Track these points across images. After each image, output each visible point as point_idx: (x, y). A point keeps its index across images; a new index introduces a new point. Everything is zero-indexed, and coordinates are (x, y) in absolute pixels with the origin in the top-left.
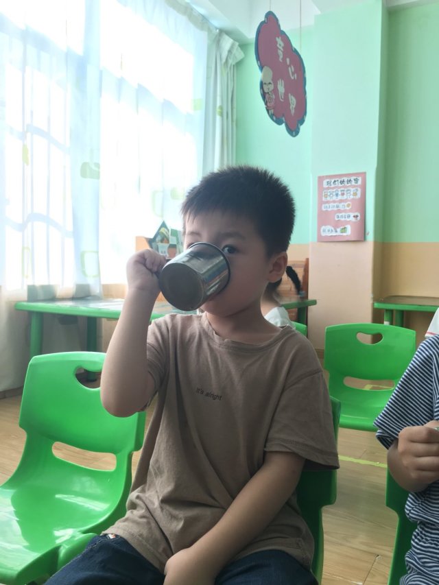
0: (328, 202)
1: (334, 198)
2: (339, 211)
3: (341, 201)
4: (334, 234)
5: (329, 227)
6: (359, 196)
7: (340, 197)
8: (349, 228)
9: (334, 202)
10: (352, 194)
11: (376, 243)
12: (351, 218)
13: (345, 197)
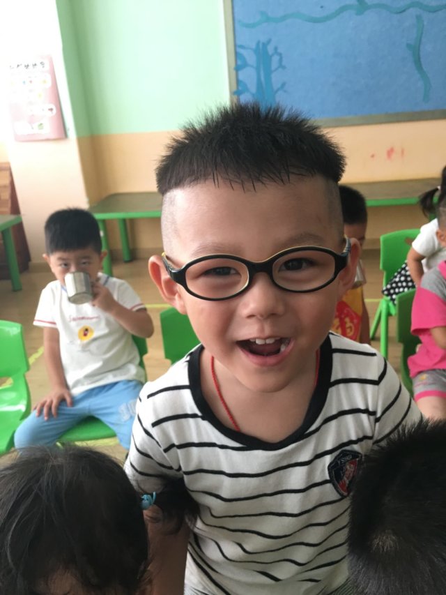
4: (31, 131)
5: (24, 123)
6: (49, 84)
8: (46, 124)
10: (41, 83)
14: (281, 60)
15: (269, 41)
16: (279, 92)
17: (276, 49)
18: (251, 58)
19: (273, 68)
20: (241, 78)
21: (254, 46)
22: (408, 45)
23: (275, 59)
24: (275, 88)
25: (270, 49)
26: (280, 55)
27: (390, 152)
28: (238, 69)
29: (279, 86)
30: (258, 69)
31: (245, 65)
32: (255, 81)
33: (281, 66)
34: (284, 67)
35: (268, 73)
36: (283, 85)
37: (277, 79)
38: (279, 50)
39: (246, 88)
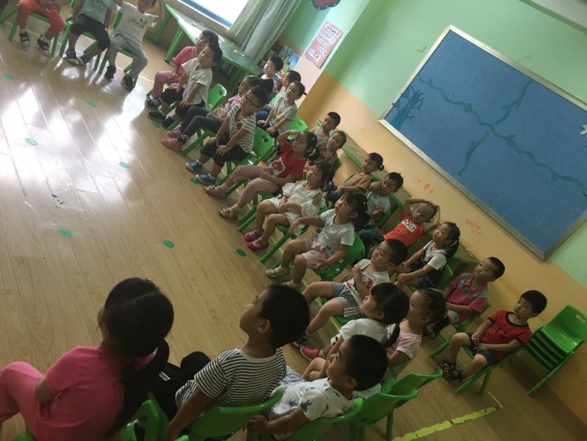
0: (321, 37)
1: (325, 37)
2: (322, 46)
3: (326, 41)
4: (313, 56)
5: (313, 51)
6: (333, 43)
7: (327, 38)
8: (320, 56)
9: (324, 39)
10: (331, 41)
11: (323, 72)
12: (323, 52)
13: (328, 40)
14: (421, 105)
15: (423, 94)
16: (409, 119)
17: (423, 99)
18: (411, 95)
19: (415, 106)
20: (400, 100)
21: (416, 90)
22: (473, 141)
23: (419, 103)
24: (408, 116)
25: (420, 98)
26: (422, 102)
27: (427, 186)
28: (403, 95)
29: (411, 115)
30: (409, 102)
31: (407, 96)
32: (405, 106)
33: (419, 107)
34: (419, 109)
35: (412, 106)
36: (413, 117)
37: (413, 112)
38: (423, 101)
39: (399, 105)
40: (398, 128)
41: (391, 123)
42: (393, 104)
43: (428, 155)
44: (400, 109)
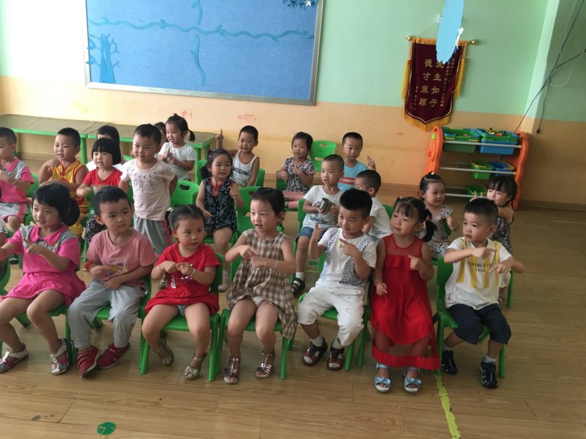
14: (116, 48)
15: (109, 35)
16: (115, 67)
17: (113, 40)
18: (98, 44)
19: (112, 51)
20: (91, 54)
21: (100, 37)
22: (191, 51)
23: (113, 47)
24: (113, 64)
25: (110, 41)
26: (115, 44)
27: (184, 113)
28: (89, 48)
29: (115, 62)
30: (102, 50)
31: (95, 47)
32: (100, 57)
33: (116, 50)
34: (118, 52)
35: (109, 54)
36: (118, 63)
37: (114, 58)
38: (115, 42)
39: (95, 61)
40: (113, 81)
41: (100, 82)
42: (87, 63)
43: (162, 87)
44: (99, 63)
